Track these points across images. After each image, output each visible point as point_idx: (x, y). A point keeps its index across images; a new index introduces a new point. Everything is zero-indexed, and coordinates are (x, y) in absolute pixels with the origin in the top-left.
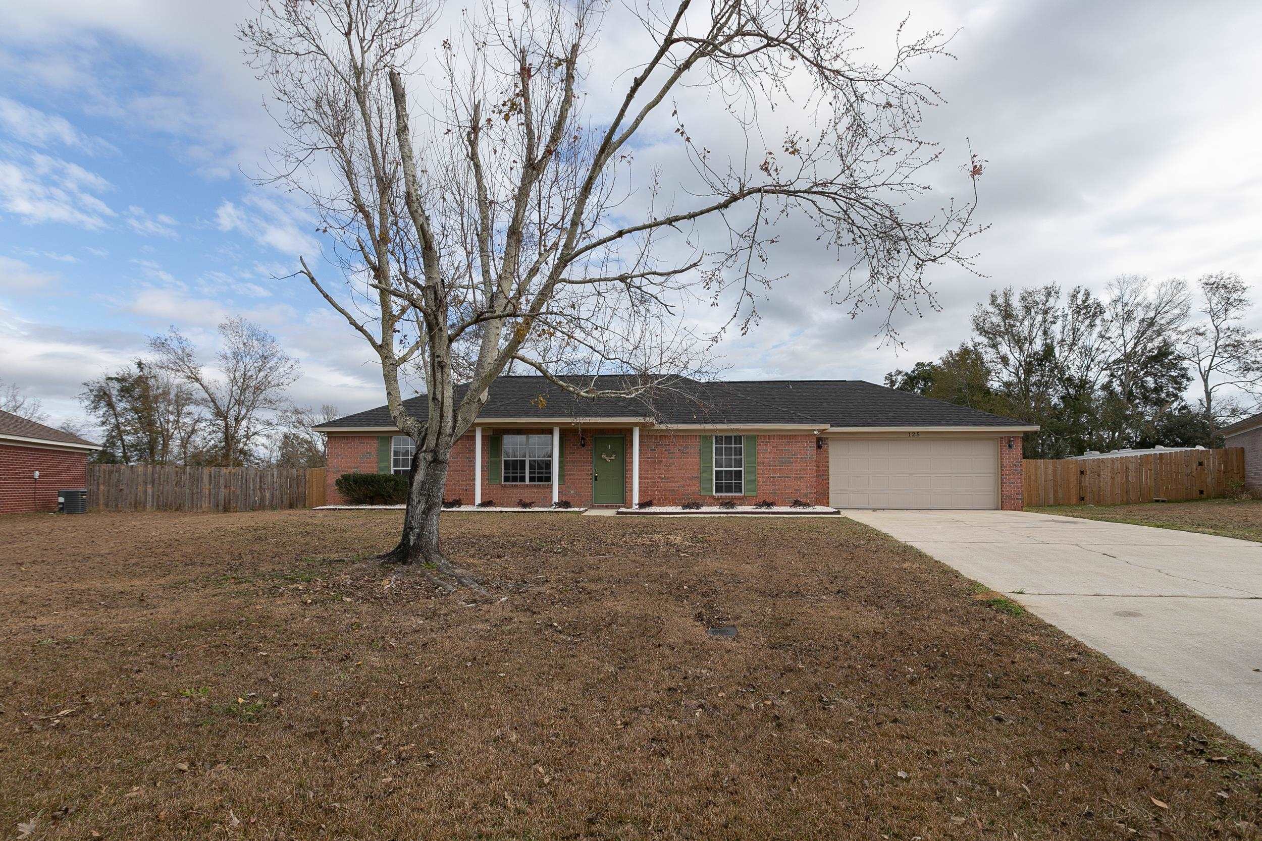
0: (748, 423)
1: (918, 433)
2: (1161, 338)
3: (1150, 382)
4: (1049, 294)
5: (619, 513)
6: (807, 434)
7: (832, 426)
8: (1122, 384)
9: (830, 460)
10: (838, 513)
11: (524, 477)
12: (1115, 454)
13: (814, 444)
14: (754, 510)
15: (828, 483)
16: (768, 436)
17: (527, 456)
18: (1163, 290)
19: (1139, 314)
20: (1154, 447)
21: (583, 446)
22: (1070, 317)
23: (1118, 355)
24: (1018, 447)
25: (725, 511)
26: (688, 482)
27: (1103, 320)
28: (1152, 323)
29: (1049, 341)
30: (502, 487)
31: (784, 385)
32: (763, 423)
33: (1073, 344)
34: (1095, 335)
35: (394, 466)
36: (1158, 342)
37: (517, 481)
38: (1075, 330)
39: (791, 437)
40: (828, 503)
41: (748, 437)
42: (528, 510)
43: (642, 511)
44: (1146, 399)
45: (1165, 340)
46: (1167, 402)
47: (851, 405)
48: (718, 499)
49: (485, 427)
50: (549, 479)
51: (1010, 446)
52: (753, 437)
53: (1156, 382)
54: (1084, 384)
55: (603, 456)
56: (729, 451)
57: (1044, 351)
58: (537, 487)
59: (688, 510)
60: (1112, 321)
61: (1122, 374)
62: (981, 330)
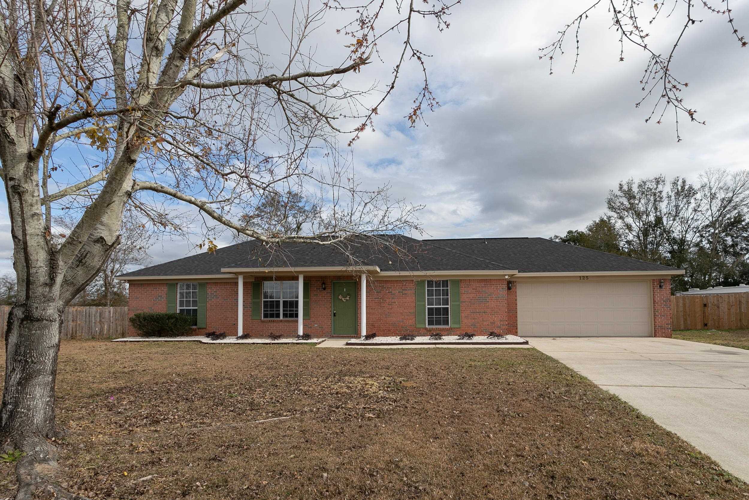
0: (453, 270)
1: (587, 277)
2: (736, 211)
3: (729, 240)
4: (658, 183)
5: (348, 344)
6: (499, 280)
7: (519, 272)
8: (710, 242)
9: (518, 299)
10: (527, 343)
11: (279, 314)
12: (711, 291)
13: (505, 286)
14: (457, 341)
15: (517, 317)
16: (469, 280)
17: (281, 297)
18: (738, 178)
19: (721, 195)
20: (738, 285)
21: (324, 289)
22: (673, 198)
23: (707, 222)
24: (668, 287)
25: (434, 341)
26: (406, 317)
27: (695, 199)
28: (730, 201)
29: (658, 214)
30: (263, 322)
31: (481, 241)
32: (465, 270)
33: (676, 216)
34: (690, 210)
35: (180, 306)
36: (734, 213)
37: (274, 317)
38: (677, 206)
39: (486, 281)
40: (517, 332)
41: (452, 281)
42: (276, 341)
43: (367, 342)
44: (726, 252)
45: (739, 212)
46: (741, 254)
47: (533, 256)
48: (430, 330)
49: (246, 275)
50: (297, 316)
51: (660, 287)
52: (457, 282)
53: (733, 240)
54: (682, 242)
55: (340, 297)
56: (438, 293)
57: (656, 220)
58: (289, 321)
59: (404, 341)
60: (701, 200)
61: (709, 235)
62: (612, 208)
